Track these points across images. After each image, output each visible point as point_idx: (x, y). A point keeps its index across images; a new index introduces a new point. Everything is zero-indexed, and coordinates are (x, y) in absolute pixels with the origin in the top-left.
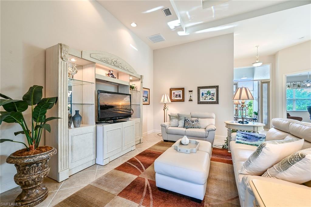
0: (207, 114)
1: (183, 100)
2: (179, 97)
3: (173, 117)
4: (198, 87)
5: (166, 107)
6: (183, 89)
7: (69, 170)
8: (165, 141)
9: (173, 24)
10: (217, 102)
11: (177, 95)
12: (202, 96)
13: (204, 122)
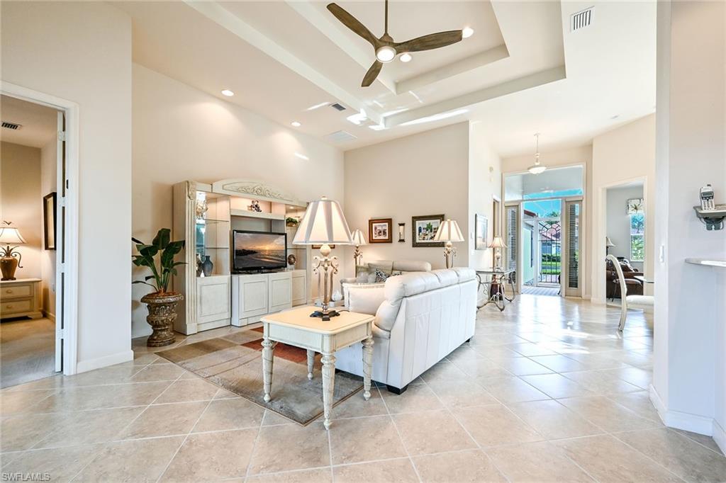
1: (390, 241)
2: (384, 234)
3: (363, 269)
4: (413, 217)
5: (359, 252)
6: (389, 221)
7: (198, 325)
10: (442, 244)
11: (380, 232)
12: (419, 233)
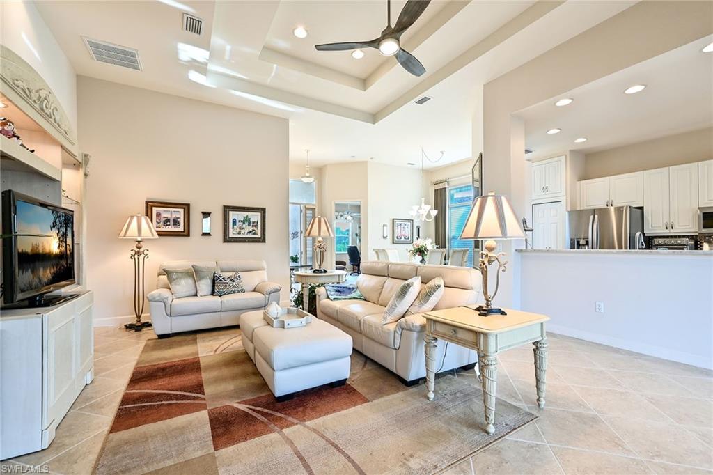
0: (252, 263)
1: (187, 232)
2: (174, 225)
3: (178, 274)
4: (224, 206)
5: (141, 250)
6: (186, 207)
8: (161, 337)
9: (188, 52)
10: (262, 240)
11: (168, 220)
12: (233, 226)
13: (249, 280)
